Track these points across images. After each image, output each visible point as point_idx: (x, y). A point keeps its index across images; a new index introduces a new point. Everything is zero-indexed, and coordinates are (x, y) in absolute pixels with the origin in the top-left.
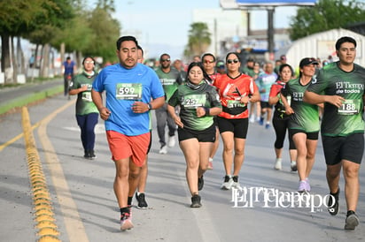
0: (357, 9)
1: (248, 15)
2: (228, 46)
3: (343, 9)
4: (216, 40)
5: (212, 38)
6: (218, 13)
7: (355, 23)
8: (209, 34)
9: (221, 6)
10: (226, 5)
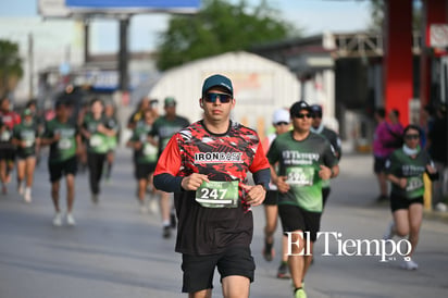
0: (267, 20)
1: (87, 29)
2: (52, 80)
3: (245, 20)
4: (31, 69)
5: (26, 67)
6: (35, 24)
7: (264, 43)
8: (19, 61)
9: (39, 12)
10: (49, 11)
